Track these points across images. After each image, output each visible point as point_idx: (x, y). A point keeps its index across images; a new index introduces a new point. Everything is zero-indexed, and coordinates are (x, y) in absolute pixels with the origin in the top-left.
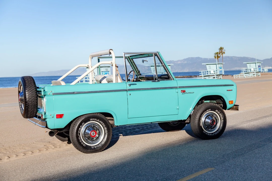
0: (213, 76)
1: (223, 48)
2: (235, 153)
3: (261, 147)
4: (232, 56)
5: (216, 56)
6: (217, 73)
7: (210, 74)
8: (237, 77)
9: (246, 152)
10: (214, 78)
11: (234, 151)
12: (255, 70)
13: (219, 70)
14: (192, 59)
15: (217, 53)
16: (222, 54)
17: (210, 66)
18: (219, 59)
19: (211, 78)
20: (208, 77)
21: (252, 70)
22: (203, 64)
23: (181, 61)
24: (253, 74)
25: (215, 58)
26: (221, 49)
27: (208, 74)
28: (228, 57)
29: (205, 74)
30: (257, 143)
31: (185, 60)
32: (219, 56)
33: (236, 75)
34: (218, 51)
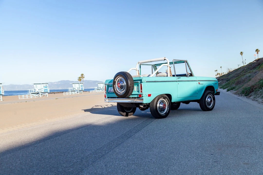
0: (77, 91)
1: (83, 75)
2: (94, 155)
3: (120, 144)
4: (89, 80)
5: (79, 79)
6: (79, 89)
7: (75, 90)
8: (92, 92)
9: (107, 152)
10: (78, 92)
11: (94, 151)
12: (103, 88)
13: (81, 87)
14: (64, 81)
15: (80, 77)
16: (83, 78)
17: (75, 85)
18: (81, 81)
19: (76, 92)
20: (73, 92)
21: (101, 88)
22: (70, 83)
23: (57, 82)
24: (102, 90)
25: (79, 80)
26: (82, 75)
27: (73, 90)
28: (87, 81)
29: (72, 90)
30: (116, 140)
31: (59, 82)
32: (81, 79)
33: (92, 91)
34: (80, 76)
